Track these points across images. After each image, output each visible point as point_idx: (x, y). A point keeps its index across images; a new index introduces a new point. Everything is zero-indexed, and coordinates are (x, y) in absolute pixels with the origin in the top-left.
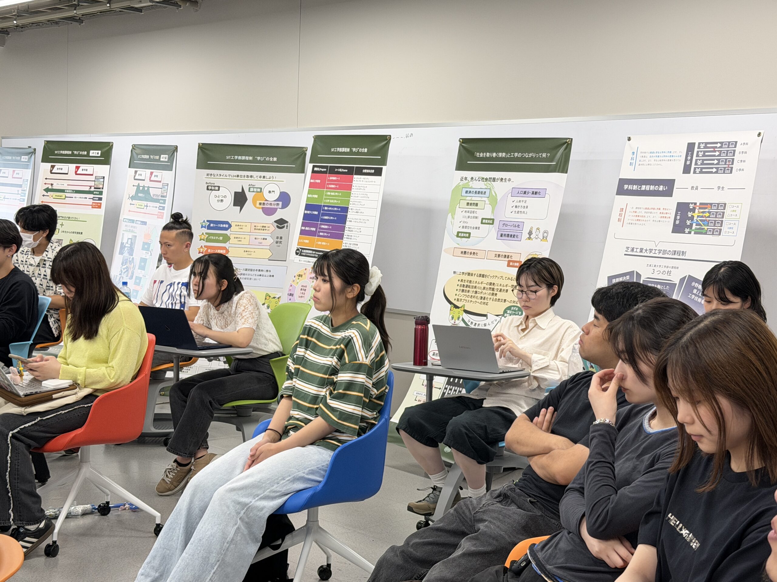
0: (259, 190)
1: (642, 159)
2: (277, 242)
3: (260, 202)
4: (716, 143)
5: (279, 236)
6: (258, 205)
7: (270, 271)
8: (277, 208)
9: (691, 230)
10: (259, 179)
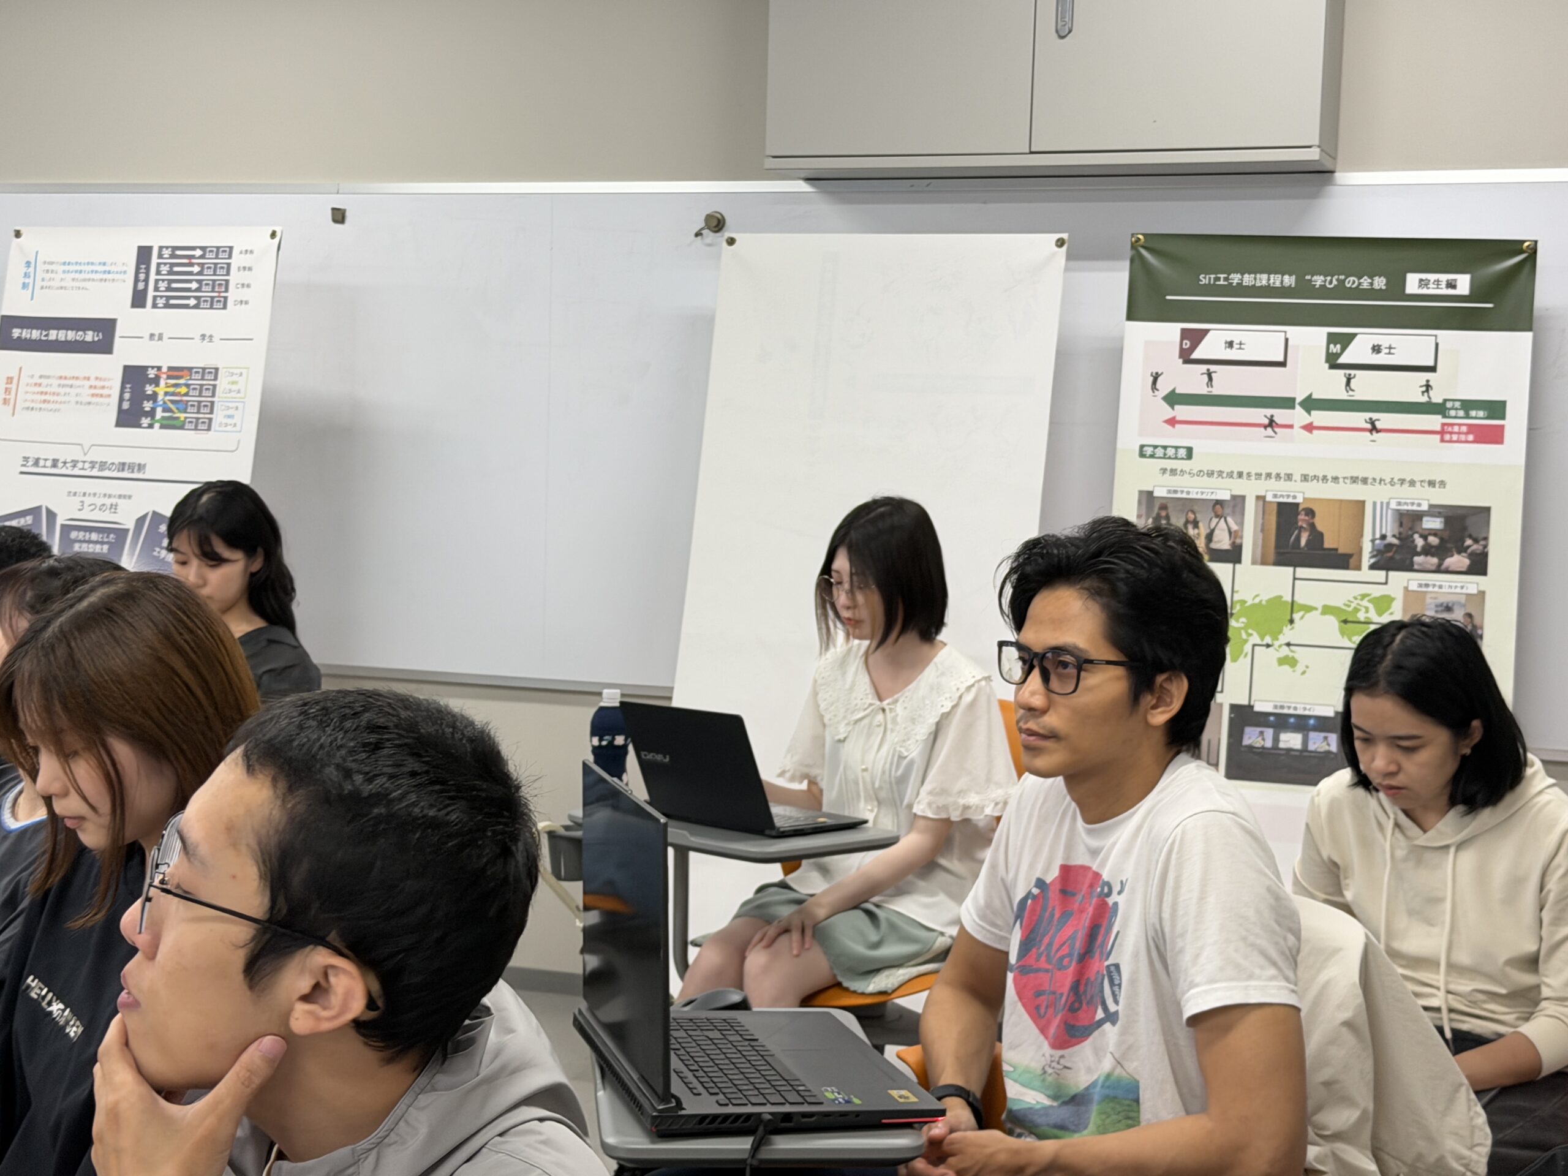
1: (48, 276)
4: (193, 248)
9: (153, 422)
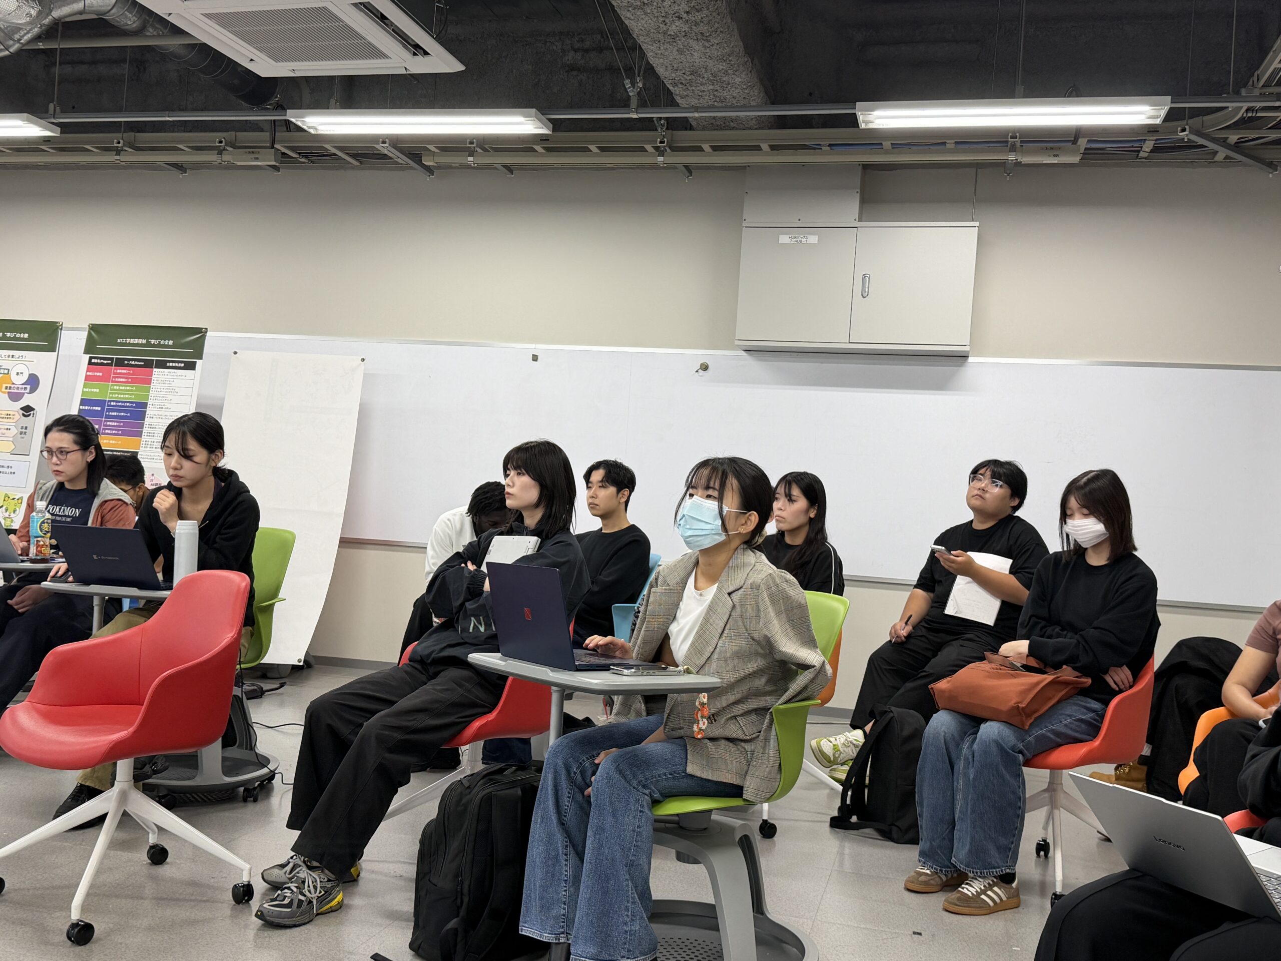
0: (6, 372)
2: (21, 433)
3: (7, 385)
5: (25, 426)
6: (3, 389)
7: (11, 467)
8: (24, 393)
10: (7, 359)
